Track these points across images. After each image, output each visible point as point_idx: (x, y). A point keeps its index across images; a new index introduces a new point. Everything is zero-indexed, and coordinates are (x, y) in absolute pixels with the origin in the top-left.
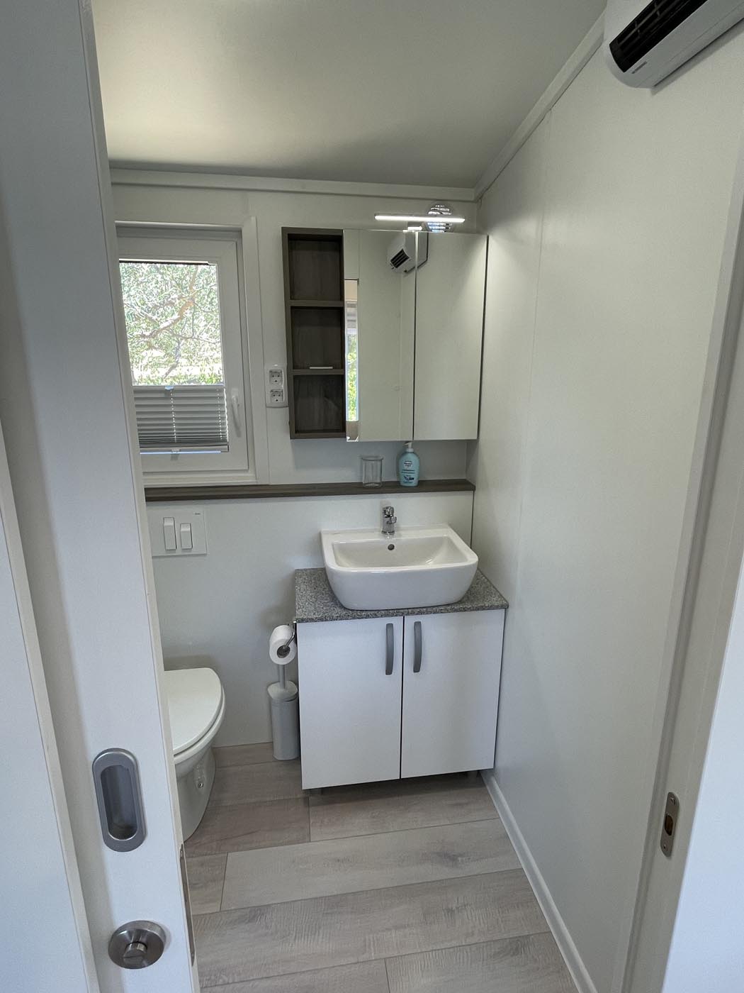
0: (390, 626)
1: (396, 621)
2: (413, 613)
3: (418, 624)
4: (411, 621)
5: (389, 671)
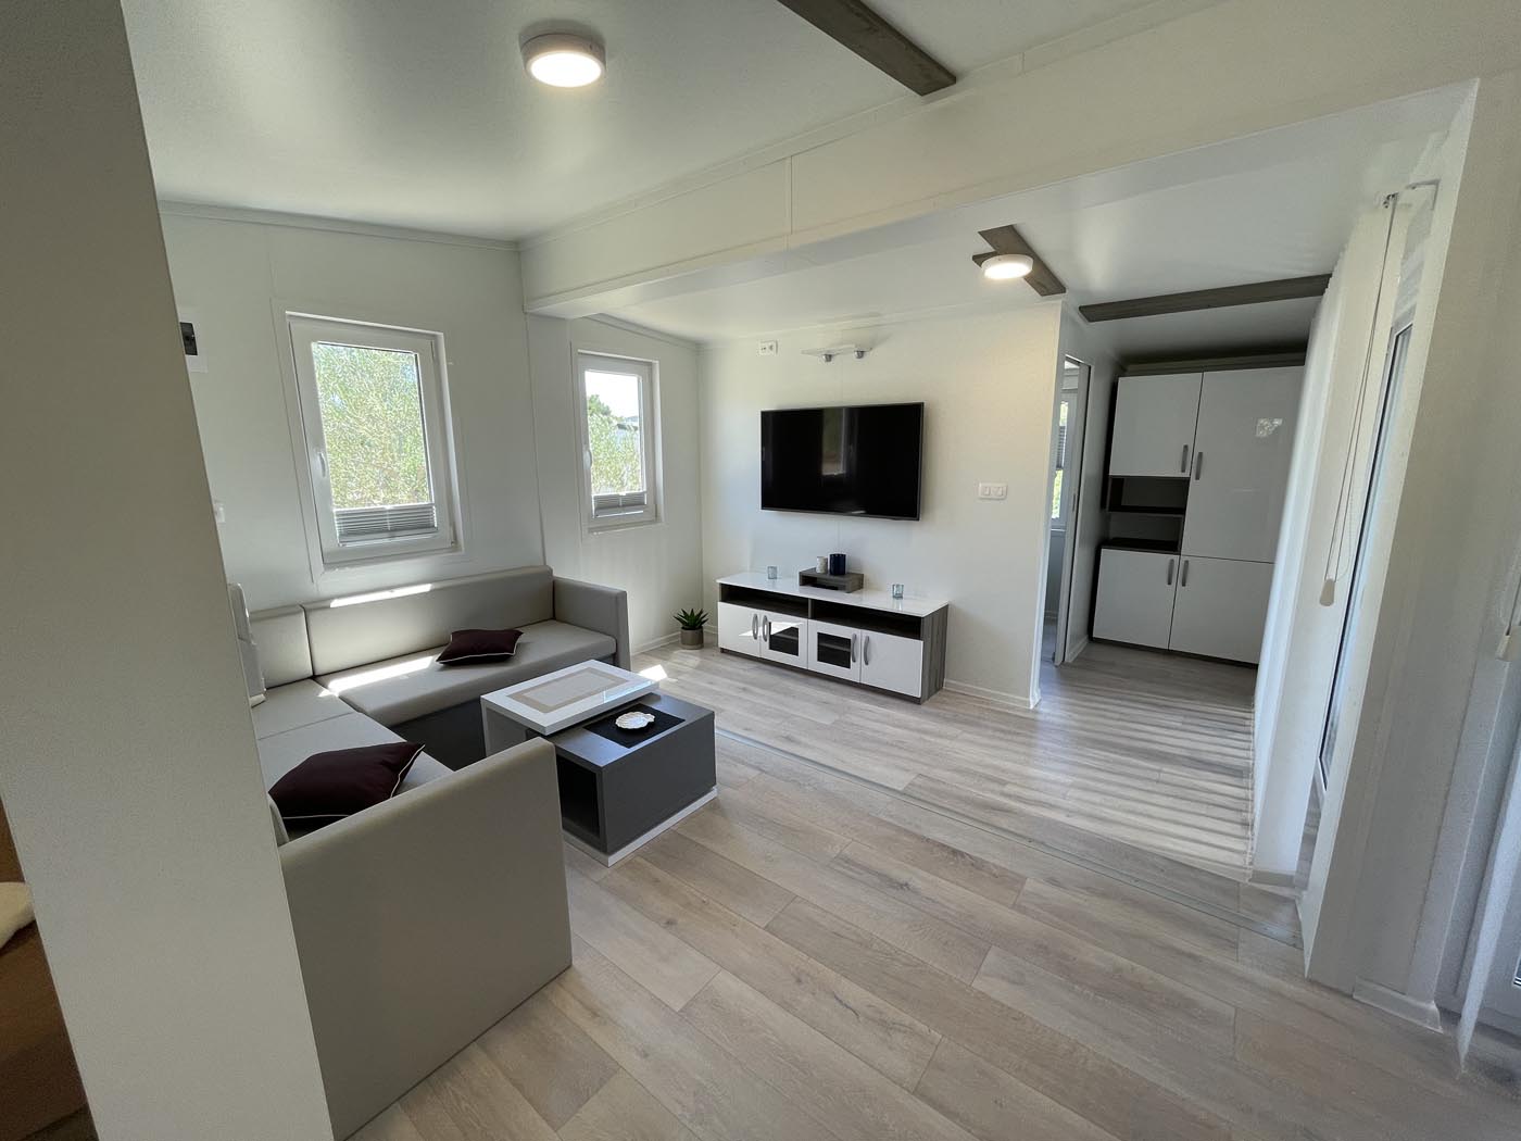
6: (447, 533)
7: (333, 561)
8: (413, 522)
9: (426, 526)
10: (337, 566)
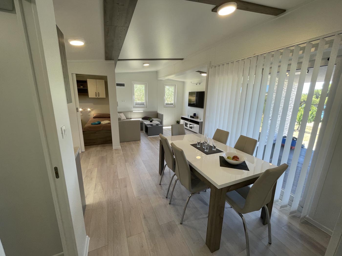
6: (146, 106)
7: (134, 107)
9: (144, 105)
10: (135, 108)
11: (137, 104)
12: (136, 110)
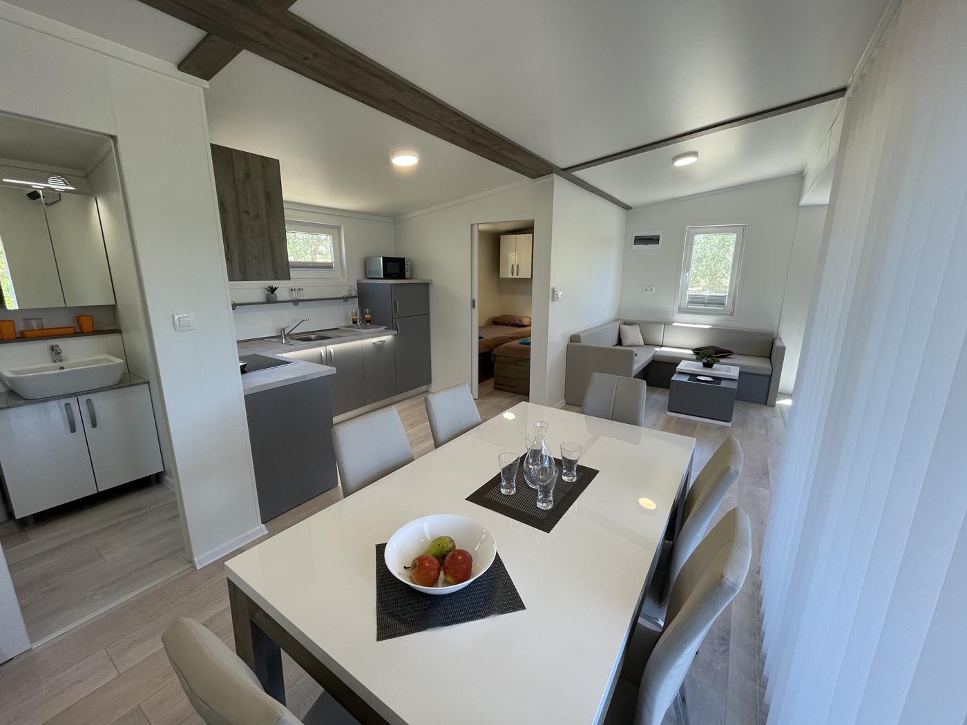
0: (67, 405)
1: (73, 401)
2: (83, 394)
3: (89, 401)
4: (83, 399)
5: (73, 430)
6: (729, 308)
8: (718, 302)
9: (722, 304)
10: (682, 312)
11: (696, 300)
12: (684, 321)
